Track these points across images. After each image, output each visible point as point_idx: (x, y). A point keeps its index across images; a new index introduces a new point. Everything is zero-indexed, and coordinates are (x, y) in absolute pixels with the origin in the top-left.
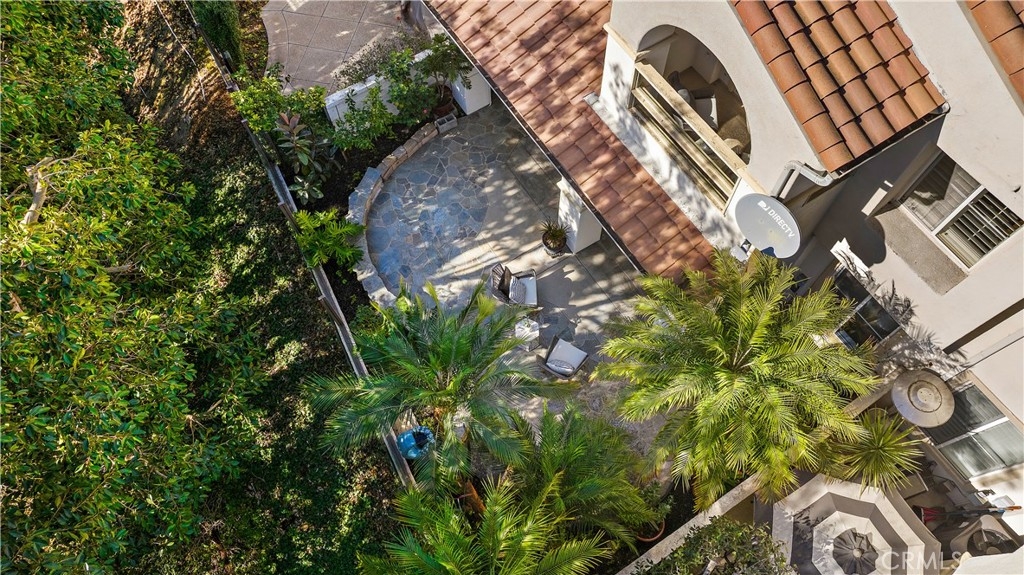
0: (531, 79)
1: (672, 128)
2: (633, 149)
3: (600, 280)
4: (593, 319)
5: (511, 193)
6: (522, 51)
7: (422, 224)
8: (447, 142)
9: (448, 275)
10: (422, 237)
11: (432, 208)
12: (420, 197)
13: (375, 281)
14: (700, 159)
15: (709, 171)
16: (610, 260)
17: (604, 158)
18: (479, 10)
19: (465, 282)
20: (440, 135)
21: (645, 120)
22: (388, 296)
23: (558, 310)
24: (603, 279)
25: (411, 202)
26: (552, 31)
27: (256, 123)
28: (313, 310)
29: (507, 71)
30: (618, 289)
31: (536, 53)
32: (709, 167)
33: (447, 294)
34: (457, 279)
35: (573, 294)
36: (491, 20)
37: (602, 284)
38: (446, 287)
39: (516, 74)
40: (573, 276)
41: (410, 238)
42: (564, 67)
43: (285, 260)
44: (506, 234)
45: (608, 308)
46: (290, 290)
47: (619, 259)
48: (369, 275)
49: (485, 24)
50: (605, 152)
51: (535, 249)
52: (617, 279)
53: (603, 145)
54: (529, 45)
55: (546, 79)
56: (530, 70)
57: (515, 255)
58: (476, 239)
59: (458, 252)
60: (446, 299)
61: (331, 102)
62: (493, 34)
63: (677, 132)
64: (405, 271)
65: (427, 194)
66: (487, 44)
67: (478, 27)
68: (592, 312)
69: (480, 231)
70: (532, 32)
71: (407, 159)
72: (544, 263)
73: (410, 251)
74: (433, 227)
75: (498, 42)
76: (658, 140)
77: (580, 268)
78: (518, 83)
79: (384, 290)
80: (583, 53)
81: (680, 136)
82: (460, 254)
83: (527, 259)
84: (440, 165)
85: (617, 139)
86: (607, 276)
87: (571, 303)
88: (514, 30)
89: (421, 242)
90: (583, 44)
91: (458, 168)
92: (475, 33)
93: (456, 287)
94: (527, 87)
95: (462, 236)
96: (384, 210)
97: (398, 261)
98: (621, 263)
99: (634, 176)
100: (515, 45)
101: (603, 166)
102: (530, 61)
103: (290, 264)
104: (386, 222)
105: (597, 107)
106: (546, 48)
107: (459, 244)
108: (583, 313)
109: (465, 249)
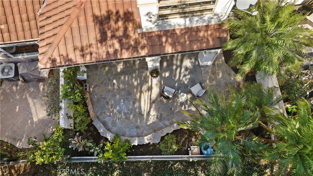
0: (117, 46)
1: (181, 10)
2: (168, 28)
3: (173, 68)
4: (185, 76)
5: (127, 79)
6: (104, 43)
7: (122, 114)
8: (93, 91)
9: (147, 114)
10: (128, 116)
11: (118, 108)
12: (111, 110)
13: (140, 140)
14: (197, 8)
15: (203, 8)
16: (167, 61)
17: (164, 39)
18: (74, 50)
19: (152, 109)
20: (89, 92)
21: (167, 17)
22: (149, 137)
23: (176, 85)
24: (173, 66)
25: (111, 114)
26: (104, 29)
27: (57, 158)
28: (133, 166)
29: (108, 53)
30: (179, 63)
31: (108, 39)
32: (202, 7)
33: (153, 117)
34: (149, 112)
35: (173, 78)
36: (82, 47)
37: (174, 67)
38: (150, 117)
39: (111, 51)
40: (167, 74)
41: (126, 120)
42: (120, 33)
43: (107, 170)
44: (141, 88)
45: (183, 70)
46: (120, 172)
47: (168, 58)
48: (137, 140)
49: (82, 50)
50: (162, 37)
51: (152, 82)
52: (175, 62)
53: (159, 37)
54: (103, 39)
55: (120, 41)
56: (113, 44)
57: (150, 89)
58: (138, 98)
59: (140, 107)
60: (155, 118)
61: (63, 125)
62: (89, 50)
63: (183, 9)
64: (138, 128)
65: (112, 107)
66: (91, 54)
67: (81, 53)
68: (182, 75)
69: (136, 96)
70: (98, 36)
71: (93, 108)
72: (158, 81)
73: (131, 123)
74: (126, 111)
75: (94, 50)
76: (176, 18)
77: (165, 71)
78: (116, 52)
79: (146, 138)
80: (120, 23)
81: (185, 9)
82: (141, 107)
83: (154, 86)
84: (101, 98)
85: (161, 31)
86: (173, 64)
87: (176, 80)
88: (93, 42)
89: (129, 117)
90: (116, 22)
91: (107, 92)
92: (83, 56)
93: (153, 113)
94: (119, 49)
95: (134, 103)
96: (110, 125)
97: (133, 129)
98: (170, 58)
99: (176, 33)
100: (99, 45)
101: (166, 41)
102: (109, 42)
103: (111, 168)
104: (115, 126)
105: (144, 30)
106: (109, 34)
107: (137, 105)
108: (181, 78)
109: (140, 104)
